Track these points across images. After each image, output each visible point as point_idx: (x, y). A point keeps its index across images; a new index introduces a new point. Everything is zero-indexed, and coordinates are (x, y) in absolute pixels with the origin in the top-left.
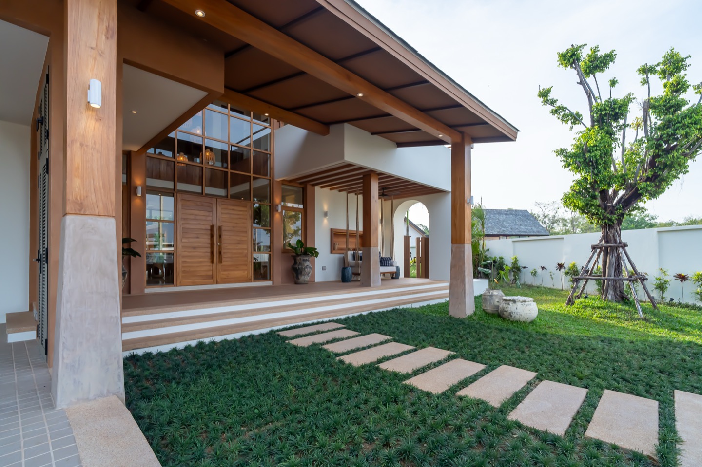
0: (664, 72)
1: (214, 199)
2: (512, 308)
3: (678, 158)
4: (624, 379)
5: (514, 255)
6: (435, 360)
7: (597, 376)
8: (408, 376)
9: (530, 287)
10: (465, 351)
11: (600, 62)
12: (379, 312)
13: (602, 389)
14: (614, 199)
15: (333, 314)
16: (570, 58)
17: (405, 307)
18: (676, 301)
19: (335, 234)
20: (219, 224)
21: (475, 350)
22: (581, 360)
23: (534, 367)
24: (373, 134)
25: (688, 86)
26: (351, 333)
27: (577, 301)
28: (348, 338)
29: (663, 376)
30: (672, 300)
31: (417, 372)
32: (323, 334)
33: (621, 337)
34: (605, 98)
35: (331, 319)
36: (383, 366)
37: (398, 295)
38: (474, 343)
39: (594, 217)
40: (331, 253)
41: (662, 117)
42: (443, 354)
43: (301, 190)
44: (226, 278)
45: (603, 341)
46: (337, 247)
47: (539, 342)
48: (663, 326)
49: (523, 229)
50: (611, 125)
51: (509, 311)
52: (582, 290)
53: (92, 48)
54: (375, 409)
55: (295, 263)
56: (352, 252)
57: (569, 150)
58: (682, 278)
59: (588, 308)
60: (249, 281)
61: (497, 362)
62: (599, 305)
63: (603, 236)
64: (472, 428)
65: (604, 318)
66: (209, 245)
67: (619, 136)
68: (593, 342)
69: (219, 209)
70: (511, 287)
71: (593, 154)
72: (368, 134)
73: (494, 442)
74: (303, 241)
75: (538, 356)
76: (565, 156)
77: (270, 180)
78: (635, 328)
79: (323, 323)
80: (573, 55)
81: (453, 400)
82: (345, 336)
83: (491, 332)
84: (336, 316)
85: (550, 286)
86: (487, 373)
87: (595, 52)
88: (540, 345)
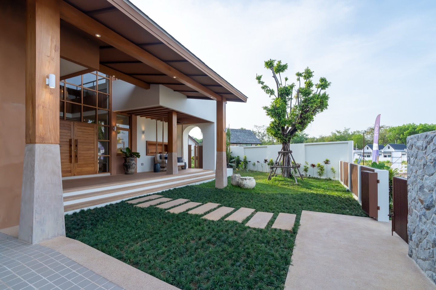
0: (305, 76)
1: (72, 122)
2: (244, 182)
3: (309, 115)
4: (287, 208)
5: (245, 154)
6: (213, 208)
7: (278, 208)
8: (202, 215)
9: (252, 171)
10: (225, 203)
11: (282, 68)
12: (179, 188)
13: (279, 213)
14: (287, 131)
15: (155, 190)
16: (269, 64)
17: (192, 184)
18: (311, 176)
19: (149, 144)
20: (75, 138)
21: (230, 202)
22: (272, 203)
23: (254, 207)
24: (175, 91)
25: (313, 85)
26: (169, 199)
27: (272, 178)
28: (167, 202)
29: (300, 206)
30: (310, 175)
31: (206, 214)
32: (153, 201)
33: (288, 193)
34: (283, 85)
35: (154, 193)
36: (190, 212)
37: (188, 179)
38: (229, 200)
39: (279, 139)
40: (146, 155)
41: (304, 97)
42: (215, 205)
43: (128, 117)
44: (80, 172)
45: (281, 195)
46: (150, 151)
47: (256, 197)
48: (304, 188)
49: (249, 140)
50: (286, 98)
51: (244, 184)
52: (275, 173)
53: (48, 56)
54: (192, 228)
55: (126, 161)
56: (159, 155)
57: (269, 108)
58: (313, 166)
59: (277, 181)
60: (96, 173)
61: (239, 206)
62: (281, 179)
63: (283, 148)
64: (232, 230)
65: (283, 185)
66: (68, 152)
67: (289, 103)
68: (277, 195)
69: (76, 129)
70: (243, 172)
71: (278, 111)
72: (173, 91)
73: (241, 233)
74: (129, 148)
75: (256, 203)
76: (267, 110)
77: (109, 111)
78: (294, 189)
79: (150, 195)
80: (271, 64)
81: (223, 222)
82: (166, 201)
83: (235, 194)
84: (157, 191)
85: (261, 171)
86: (236, 211)
87: (280, 63)
88: (256, 198)
